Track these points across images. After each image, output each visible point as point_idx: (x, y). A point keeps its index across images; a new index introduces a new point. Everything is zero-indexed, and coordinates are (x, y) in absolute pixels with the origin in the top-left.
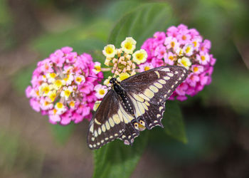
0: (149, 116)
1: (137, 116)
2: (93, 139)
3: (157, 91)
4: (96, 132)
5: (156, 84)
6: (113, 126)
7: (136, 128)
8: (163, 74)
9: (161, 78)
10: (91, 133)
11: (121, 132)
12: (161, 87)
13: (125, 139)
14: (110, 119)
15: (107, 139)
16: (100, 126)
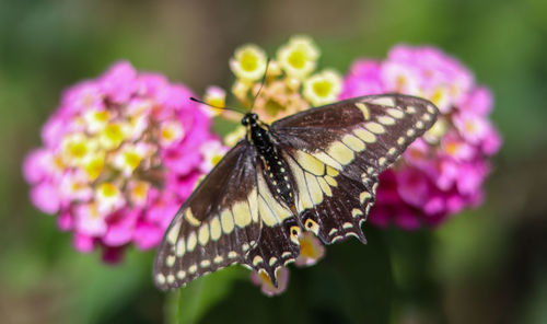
0: (332, 210)
1: (300, 209)
2: (171, 261)
3: (361, 147)
4: (182, 243)
5: (358, 131)
6: (228, 230)
7: (294, 239)
8: (377, 111)
9: (373, 119)
10: (169, 246)
11: (246, 247)
12: (372, 139)
13: (260, 265)
14: (226, 213)
15: (205, 263)
16: (196, 229)
